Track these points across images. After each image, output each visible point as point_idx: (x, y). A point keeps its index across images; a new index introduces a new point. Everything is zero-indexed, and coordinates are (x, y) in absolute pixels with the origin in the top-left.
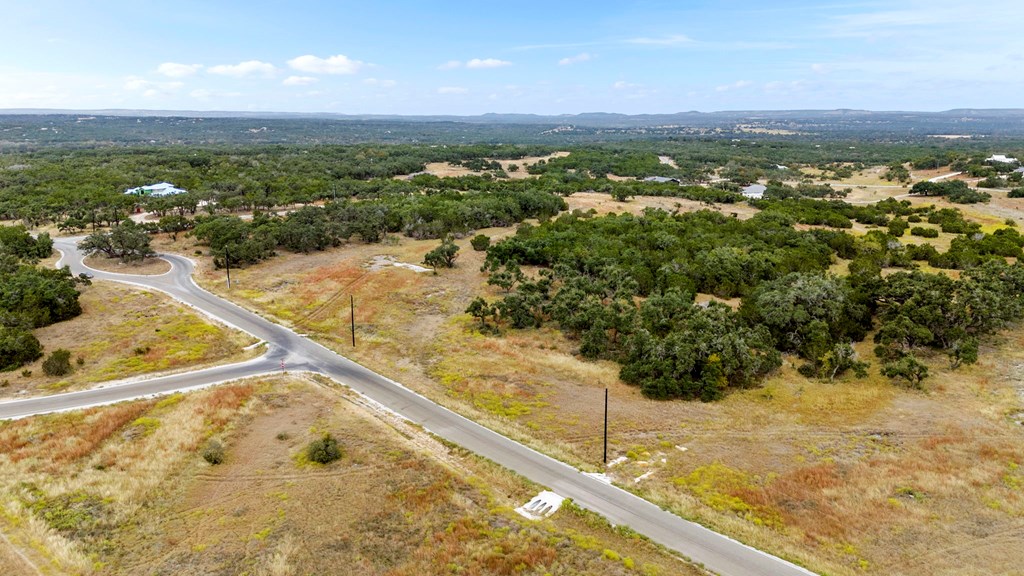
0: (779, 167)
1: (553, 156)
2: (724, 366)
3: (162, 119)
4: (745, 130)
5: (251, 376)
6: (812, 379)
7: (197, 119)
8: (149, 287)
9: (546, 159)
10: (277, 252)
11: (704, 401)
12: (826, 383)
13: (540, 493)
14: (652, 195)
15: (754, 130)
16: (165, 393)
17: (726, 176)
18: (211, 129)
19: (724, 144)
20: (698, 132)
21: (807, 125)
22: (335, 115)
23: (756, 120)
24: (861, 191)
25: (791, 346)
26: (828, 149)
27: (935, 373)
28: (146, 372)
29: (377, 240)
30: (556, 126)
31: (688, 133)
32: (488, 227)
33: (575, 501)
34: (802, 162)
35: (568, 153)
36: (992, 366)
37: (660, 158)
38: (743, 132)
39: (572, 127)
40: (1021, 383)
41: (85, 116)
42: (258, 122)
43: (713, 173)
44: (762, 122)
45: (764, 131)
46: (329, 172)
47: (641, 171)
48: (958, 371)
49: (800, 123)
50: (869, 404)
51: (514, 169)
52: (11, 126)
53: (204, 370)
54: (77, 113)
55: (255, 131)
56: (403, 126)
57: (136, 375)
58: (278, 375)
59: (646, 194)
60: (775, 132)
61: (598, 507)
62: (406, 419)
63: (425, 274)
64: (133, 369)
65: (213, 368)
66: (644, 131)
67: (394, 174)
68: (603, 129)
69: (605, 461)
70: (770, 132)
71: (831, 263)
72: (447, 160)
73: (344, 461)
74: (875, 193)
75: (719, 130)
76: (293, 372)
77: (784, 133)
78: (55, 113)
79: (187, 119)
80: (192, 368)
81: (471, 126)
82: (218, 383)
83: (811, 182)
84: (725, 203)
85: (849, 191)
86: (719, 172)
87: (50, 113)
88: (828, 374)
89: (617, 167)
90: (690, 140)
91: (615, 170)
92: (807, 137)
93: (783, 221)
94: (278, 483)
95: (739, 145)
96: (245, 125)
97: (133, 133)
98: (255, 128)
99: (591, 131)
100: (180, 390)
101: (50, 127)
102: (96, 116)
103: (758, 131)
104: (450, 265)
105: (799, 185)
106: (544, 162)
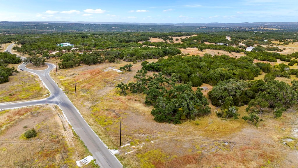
0: (265, 41)
1: (192, 36)
2: (184, 112)
3: (91, 24)
4: (261, 28)
5: (36, 105)
6: (220, 118)
7: (100, 24)
8: (36, 74)
9: (188, 37)
10: (81, 64)
11: (174, 124)
12: (224, 120)
13: (88, 156)
14: (213, 49)
15: (264, 28)
16: (5, 109)
17: (244, 43)
18: (102, 27)
19: (251, 33)
20: (246, 29)
21: (284, 27)
22: (138, 23)
23: (266, 25)
24: (289, 49)
25: (220, 105)
26: (286, 35)
27: (266, 119)
28: (7, 102)
29: (114, 62)
30: (201, 27)
31: (242, 29)
32: (151, 58)
33: (97, 161)
34: (275, 39)
35: (197, 35)
36: (290, 118)
37: (227, 37)
38: (260, 29)
39: (206, 27)
40: (296, 126)
41: (72, 23)
42: (115, 25)
43: (240, 42)
44: (268, 26)
45: (268, 29)
46: (119, 40)
47: (217, 41)
48: (275, 119)
49: (281, 26)
50: (233, 130)
51: (177, 40)
52: (52, 26)
53: (25, 102)
54: (70, 23)
55: (114, 28)
56: (155, 26)
57: (3, 102)
58: (45, 105)
59: (211, 49)
60: (271, 29)
61: (102, 164)
62: (70, 123)
63: (120, 73)
64: (4, 100)
65: (29, 101)
66: (228, 29)
67: (139, 41)
68: (215, 28)
69: (121, 145)
70: (270, 29)
71: (259, 74)
72: (158, 37)
73: (36, 137)
74: (293, 50)
75: (253, 28)
76: (50, 104)
77: (274, 29)
78: (65, 22)
79: (97, 24)
80: (22, 101)
81: (175, 26)
82: (24, 107)
83: (273, 46)
84: (237, 52)
85: (285, 49)
86: (242, 42)
87: (63, 22)
88: (226, 117)
89: (210, 40)
90: (240, 31)
91: (209, 41)
92: (282, 31)
93: (249, 59)
94: (8, 144)
95: (256, 33)
96: (111, 26)
97: (82, 28)
98: (114, 27)
99: (211, 28)
100: (11, 108)
101: (62, 26)
102: (75, 24)
103: (265, 29)
104: (130, 70)
105: (267, 47)
106: (187, 38)
